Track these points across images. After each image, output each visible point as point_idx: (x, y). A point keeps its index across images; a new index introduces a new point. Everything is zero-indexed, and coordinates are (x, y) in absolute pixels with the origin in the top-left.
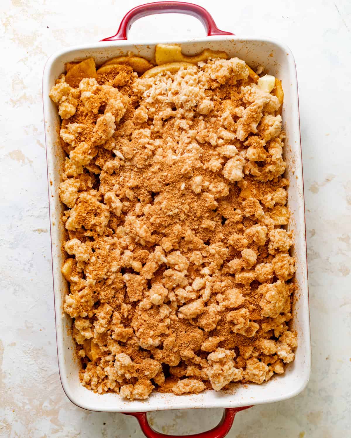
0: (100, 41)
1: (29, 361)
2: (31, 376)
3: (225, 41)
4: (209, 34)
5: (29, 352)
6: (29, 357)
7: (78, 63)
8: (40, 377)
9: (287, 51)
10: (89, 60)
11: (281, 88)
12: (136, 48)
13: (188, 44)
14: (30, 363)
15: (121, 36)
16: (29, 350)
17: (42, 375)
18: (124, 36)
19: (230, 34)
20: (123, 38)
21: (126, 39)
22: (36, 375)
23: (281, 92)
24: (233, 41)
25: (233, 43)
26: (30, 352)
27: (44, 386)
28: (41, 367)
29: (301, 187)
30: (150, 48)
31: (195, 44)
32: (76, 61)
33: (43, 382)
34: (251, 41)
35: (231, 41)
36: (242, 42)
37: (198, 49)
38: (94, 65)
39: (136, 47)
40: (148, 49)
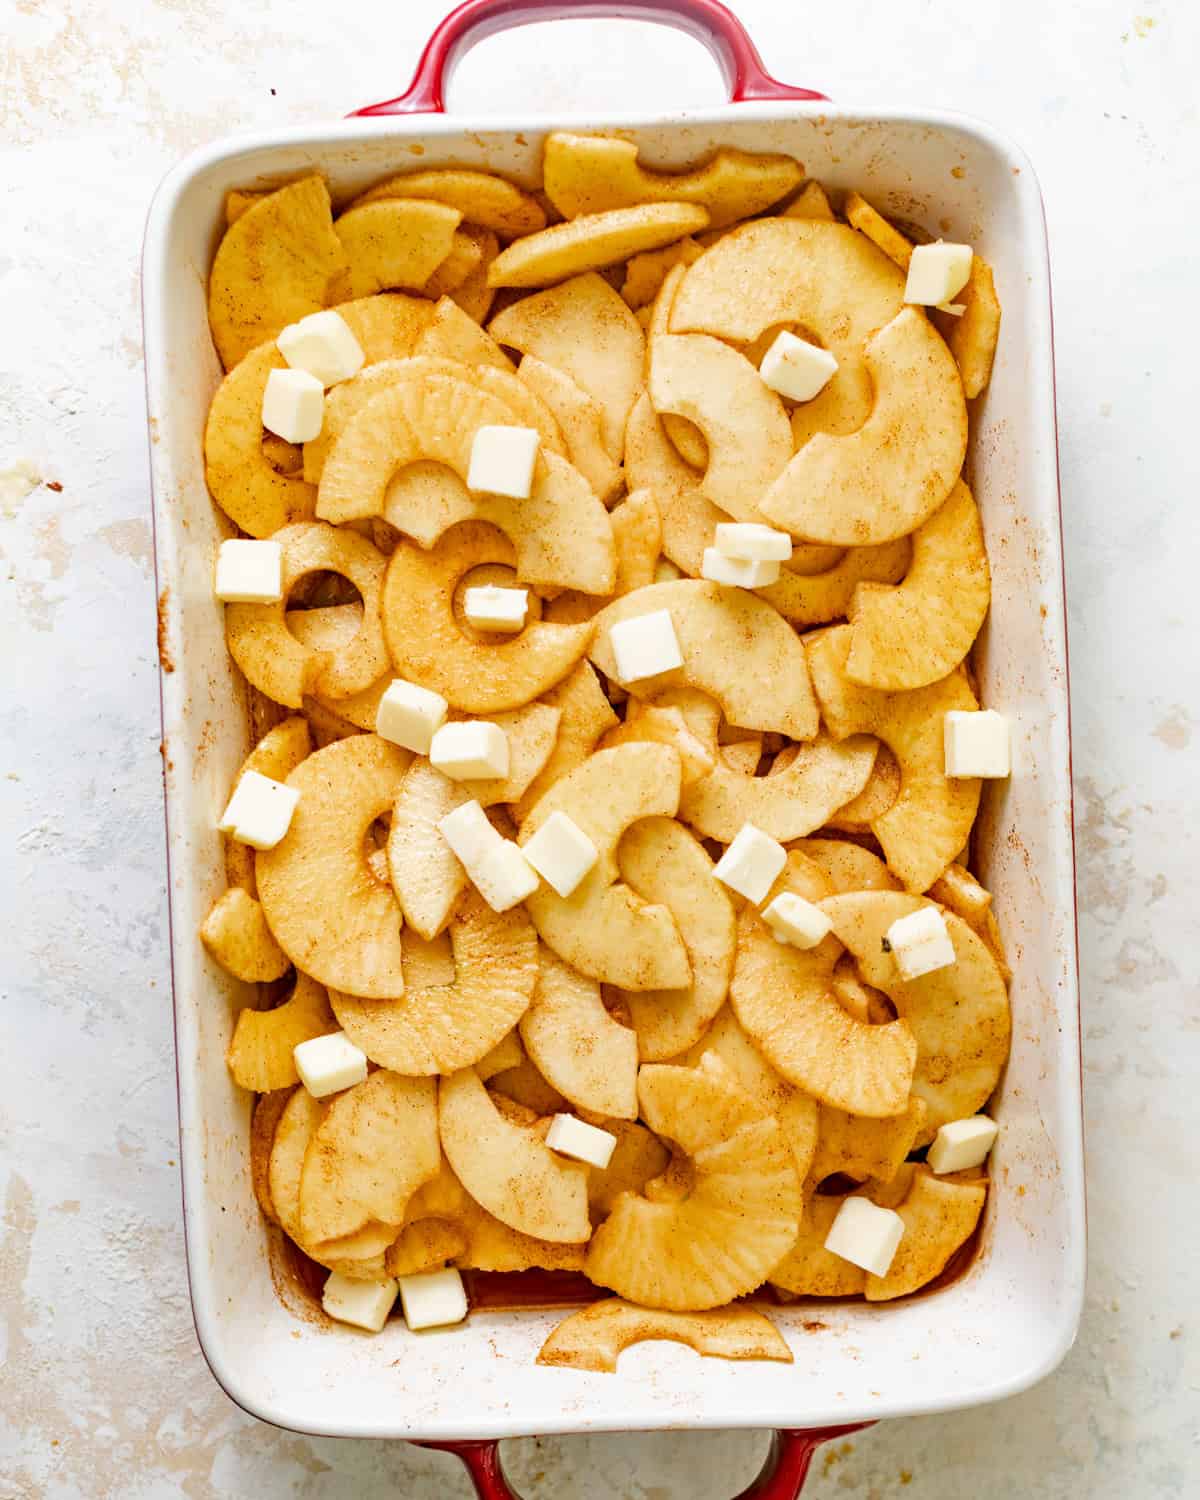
0: (350, 116)
1: (122, 1271)
2: (123, 1323)
3: (795, 122)
4: (738, 96)
5: (124, 1237)
6: (122, 1256)
7: (268, 191)
8: (157, 1329)
9: (1016, 158)
10: (307, 182)
11: (993, 290)
12: (478, 141)
13: (662, 131)
14: (129, 1277)
15: (424, 100)
16: (124, 1232)
17: (163, 1321)
18: (436, 99)
19: (817, 96)
20: (432, 106)
21: (440, 109)
22: (144, 1323)
23: (991, 307)
24: (823, 121)
25: (822, 129)
26: (127, 1236)
27: (171, 1363)
28: (164, 1292)
29: (1058, 646)
30: (524, 143)
31: (686, 130)
32: (262, 185)
33: (167, 1346)
34: (886, 123)
35: (815, 123)
36: (853, 124)
37: (696, 148)
38: (326, 200)
39: (476, 137)
40: (521, 147)
